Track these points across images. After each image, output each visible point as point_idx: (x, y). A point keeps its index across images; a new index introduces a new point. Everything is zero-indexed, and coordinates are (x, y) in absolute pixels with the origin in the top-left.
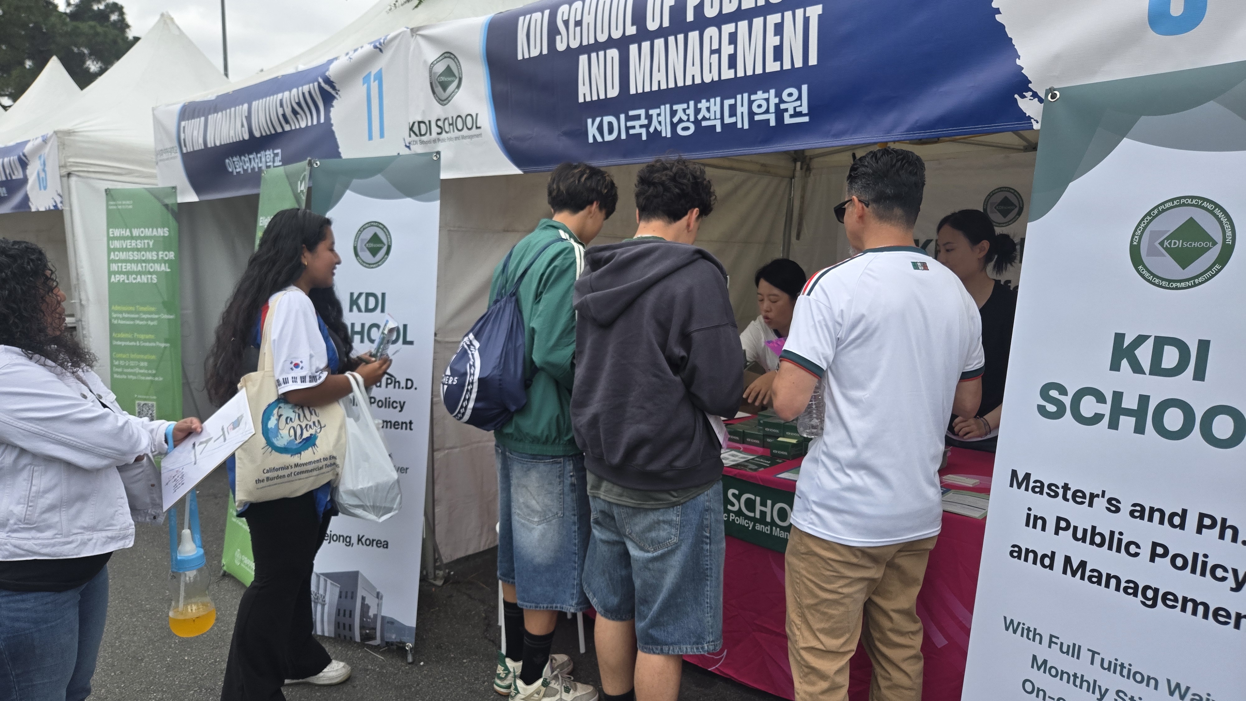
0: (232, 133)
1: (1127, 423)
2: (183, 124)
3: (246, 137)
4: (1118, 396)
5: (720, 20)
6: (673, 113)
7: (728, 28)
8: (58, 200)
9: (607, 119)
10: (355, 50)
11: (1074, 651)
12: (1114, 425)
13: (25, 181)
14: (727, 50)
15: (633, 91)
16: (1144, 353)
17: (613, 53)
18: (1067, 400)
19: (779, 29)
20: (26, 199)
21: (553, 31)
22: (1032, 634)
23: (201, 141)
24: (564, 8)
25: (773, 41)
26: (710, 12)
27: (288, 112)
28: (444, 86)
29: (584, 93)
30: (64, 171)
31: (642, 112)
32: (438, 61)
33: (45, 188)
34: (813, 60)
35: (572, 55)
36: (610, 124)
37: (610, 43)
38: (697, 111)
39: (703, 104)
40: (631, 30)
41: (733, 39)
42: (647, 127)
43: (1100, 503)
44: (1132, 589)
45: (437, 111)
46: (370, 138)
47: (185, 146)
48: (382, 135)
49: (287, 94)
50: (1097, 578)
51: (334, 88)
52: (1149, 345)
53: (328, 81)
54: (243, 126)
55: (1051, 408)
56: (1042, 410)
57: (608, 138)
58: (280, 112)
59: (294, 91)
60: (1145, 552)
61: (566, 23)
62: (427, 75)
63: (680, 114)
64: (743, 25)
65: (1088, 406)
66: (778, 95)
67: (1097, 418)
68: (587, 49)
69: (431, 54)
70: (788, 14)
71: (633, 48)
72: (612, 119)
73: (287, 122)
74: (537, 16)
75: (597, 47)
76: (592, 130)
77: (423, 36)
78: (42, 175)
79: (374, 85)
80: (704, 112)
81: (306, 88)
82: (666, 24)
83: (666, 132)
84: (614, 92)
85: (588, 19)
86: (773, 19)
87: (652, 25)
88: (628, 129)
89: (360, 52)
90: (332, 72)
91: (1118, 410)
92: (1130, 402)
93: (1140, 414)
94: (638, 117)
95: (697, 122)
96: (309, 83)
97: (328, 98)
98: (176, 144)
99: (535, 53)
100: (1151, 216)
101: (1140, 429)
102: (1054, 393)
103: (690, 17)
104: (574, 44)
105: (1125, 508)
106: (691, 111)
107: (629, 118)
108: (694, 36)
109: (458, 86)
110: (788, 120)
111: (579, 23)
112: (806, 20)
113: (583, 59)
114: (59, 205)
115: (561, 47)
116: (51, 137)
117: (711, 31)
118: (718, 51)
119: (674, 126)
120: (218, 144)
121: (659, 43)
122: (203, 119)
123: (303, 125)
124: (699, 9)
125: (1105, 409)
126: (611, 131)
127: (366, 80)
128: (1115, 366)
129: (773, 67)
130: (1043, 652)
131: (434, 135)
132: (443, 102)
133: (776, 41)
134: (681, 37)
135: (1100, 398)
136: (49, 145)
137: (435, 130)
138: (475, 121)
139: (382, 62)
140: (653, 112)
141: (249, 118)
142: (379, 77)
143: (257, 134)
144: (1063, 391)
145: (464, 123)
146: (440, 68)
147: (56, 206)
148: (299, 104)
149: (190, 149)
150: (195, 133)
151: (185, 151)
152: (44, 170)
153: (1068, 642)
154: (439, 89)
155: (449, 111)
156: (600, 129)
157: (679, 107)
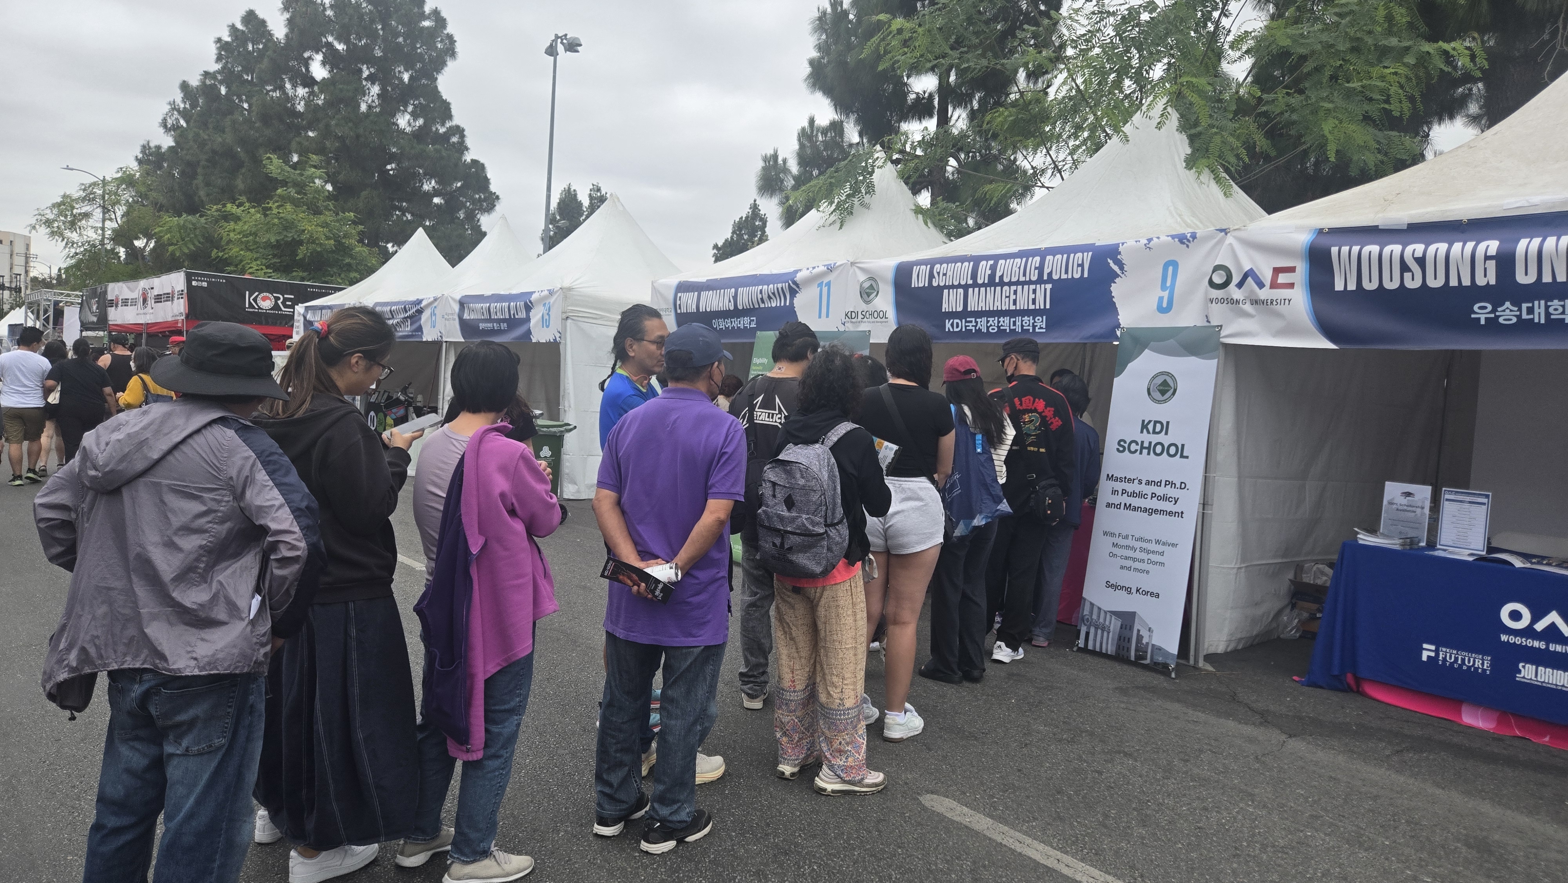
0: (721, 305)
1: (1145, 451)
2: (679, 295)
3: (732, 308)
4: (1142, 442)
5: (1010, 284)
6: (988, 322)
7: (1013, 288)
8: (558, 335)
9: (956, 321)
10: (814, 268)
11: (1127, 537)
12: (1141, 453)
13: (528, 319)
14: (1013, 297)
15: (969, 309)
16: (1151, 427)
17: (961, 291)
18: (1126, 445)
19: (1034, 291)
20: (529, 332)
21: (931, 276)
22: (1113, 535)
23: (694, 307)
24: (938, 266)
25: (1032, 296)
26: (1006, 280)
27: (765, 297)
28: (869, 295)
29: (945, 307)
30: (564, 316)
31: (973, 319)
32: (865, 281)
33: (548, 326)
34: (1048, 307)
35: (940, 289)
36: (957, 323)
37: (959, 286)
38: (999, 322)
39: (1001, 319)
40: (970, 282)
41: (1015, 292)
42: (976, 326)
43: (1136, 482)
44: (1145, 510)
45: (862, 306)
46: (820, 317)
47: (680, 308)
48: (827, 316)
49: (765, 287)
50: (1135, 509)
51: (798, 287)
52: (1152, 423)
53: (795, 283)
54: (730, 301)
55: (1121, 449)
56: (1118, 450)
57: (956, 330)
58: (760, 296)
59: (771, 286)
60: (1149, 496)
61: (938, 273)
62: (858, 288)
63: (991, 322)
64: (1020, 287)
65: (1133, 447)
66: (1034, 319)
67: (1136, 451)
68: (949, 287)
69: (862, 277)
70: (1038, 286)
71: (971, 290)
72: (958, 321)
73: (763, 302)
74: (923, 267)
75: (953, 287)
76: (948, 325)
77: (859, 268)
78: (546, 317)
79: (825, 289)
80: (1001, 323)
81: (780, 286)
82: (986, 281)
83: (984, 330)
84: (960, 309)
85: (949, 273)
86: (1032, 287)
87: (980, 281)
88: (966, 326)
89: (816, 270)
90: (799, 277)
91: (1142, 448)
92: (1146, 445)
93: (1149, 448)
94: (971, 322)
95: (998, 327)
96: (782, 283)
97: (793, 293)
98: (672, 306)
99: (921, 285)
100: (1154, 378)
101: (1149, 454)
102: (1122, 443)
103: (997, 280)
104: (942, 284)
105: (1144, 482)
106: (996, 322)
107: (966, 322)
108: (998, 289)
109: (876, 296)
110: (1037, 330)
111: (945, 275)
112: (1045, 289)
113: (946, 291)
114: (558, 339)
115: (935, 284)
116: (557, 291)
117: (1006, 288)
118: (1009, 297)
119: (988, 328)
120: (708, 310)
121: (983, 289)
122: (696, 293)
123: (774, 305)
124: (1001, 277)
125: (1138, 447)
126: (957, 327)
127: (820, 285)
128: (1142, 432)
129: (1032, 307)
130: (1116, 540)
131: (859, 319)
132: (867, 302)
133: (1033, 296)
134: (993, 288)
135: (1137, 444)
136: (555, 297)
137: (860, 316)
138: (885, 314)
139: (831, 277)
140: (979, 320)
141: (735, 297)
142: (828, 284)
143: (740, 307)
144: (1125, 442)
145: (879, 315)
146: (867, 285)
147: (555, 339)
148: (774, 294)
149: (684, 310)
150: (690, 302)
151: (679, 311)
152: (548, 314)
153: (1124, 534)
154: (865, 296)
155: (870, 308)
156: (952, 325)
157: (991, 319)
